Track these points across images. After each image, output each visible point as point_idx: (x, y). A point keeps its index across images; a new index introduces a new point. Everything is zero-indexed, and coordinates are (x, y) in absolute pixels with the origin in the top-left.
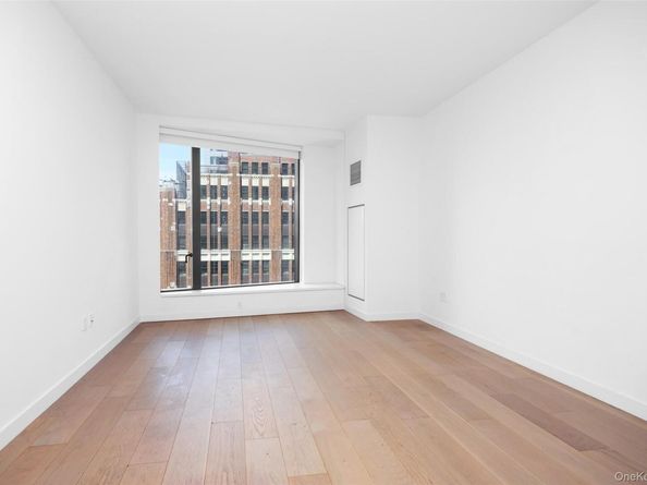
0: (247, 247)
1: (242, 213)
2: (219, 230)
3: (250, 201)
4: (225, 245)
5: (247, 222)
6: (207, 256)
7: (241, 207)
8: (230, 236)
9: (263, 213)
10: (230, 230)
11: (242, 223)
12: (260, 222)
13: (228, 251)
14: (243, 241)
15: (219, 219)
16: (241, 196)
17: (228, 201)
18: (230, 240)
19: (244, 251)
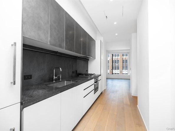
0: (124, 70)
1: (123, 60)
2: (117, 65)
3: (125, 57)
4: (118, 69)
5: (124, 63)
6: (114, 71)
7: (123, 58)
8: (120, 66)
9: (126, 60)
10: (120, 65)
11: (123, 63)
12: (125, 63)
13: (119, 70)
14: (123, 68)
15: (117, 62)
16: (123, 56)
17: (119, 57)
18: (119, 68)
19: (123, 71)
